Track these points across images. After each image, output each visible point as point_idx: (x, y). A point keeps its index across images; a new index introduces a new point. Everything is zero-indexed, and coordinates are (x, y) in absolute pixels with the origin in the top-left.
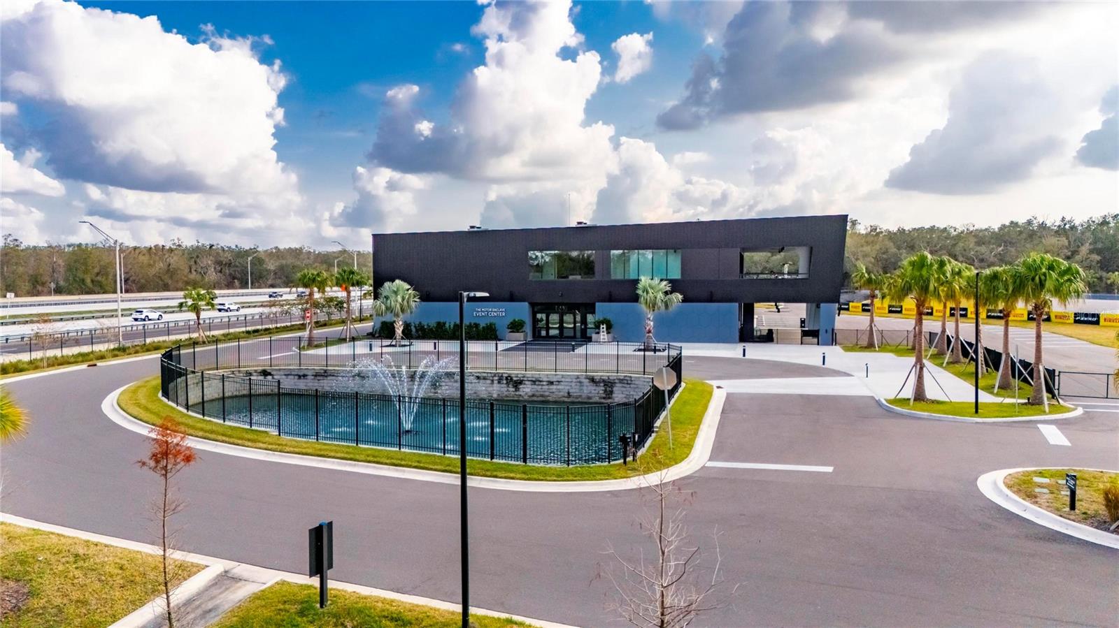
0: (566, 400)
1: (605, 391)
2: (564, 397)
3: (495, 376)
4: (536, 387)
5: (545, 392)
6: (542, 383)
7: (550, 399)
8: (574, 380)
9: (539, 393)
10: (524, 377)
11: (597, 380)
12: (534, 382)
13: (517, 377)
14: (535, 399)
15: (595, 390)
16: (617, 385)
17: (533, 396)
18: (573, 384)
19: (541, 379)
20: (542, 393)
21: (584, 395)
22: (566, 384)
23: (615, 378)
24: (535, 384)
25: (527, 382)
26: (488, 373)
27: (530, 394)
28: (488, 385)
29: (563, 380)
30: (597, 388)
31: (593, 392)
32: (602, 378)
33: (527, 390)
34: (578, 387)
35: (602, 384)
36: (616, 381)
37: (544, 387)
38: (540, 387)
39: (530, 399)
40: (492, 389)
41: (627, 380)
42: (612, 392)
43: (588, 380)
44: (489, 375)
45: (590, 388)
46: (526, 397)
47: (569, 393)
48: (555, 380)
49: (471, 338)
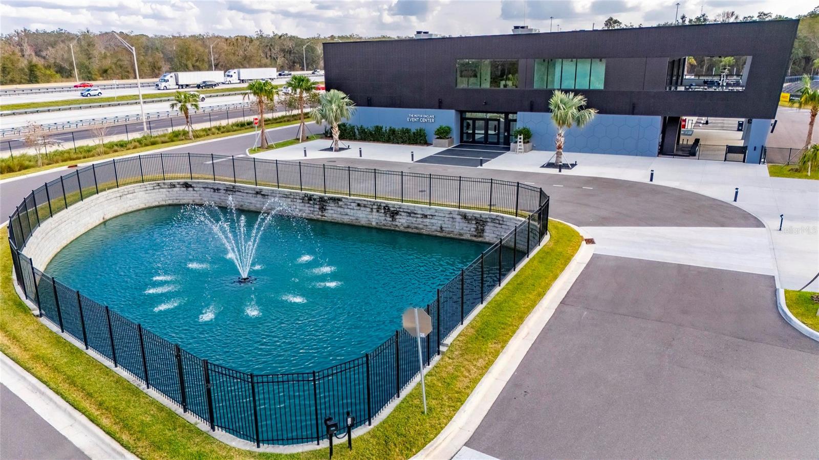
0: (439, 234)
1: (477, 229)
2: (437, 231)
3: (374, 205)
4: (411, 218)
5: (419, 224)
6: (416, 216)
7: (424, 232)
8: (447, 216)
9: (414, 225)
10: (400, 208)
11: (470, 217)
12: (409, 214)
13: (394, 207)
14: (410, 230)
15: (467, 227)
16: (489, 224)
17: (408, 227)
18: (446, 219)
19: (416, 212)
20: (416, 225)
21: (456, 231)
22: (439, 218)
23: (487, 217)
24: (410, 216)
25: (403, 214)
26: (367, 201)
27: (405, 225)
28: (368, 213)
29: (436, 214)
30: (469, 226)
31: (465, 228)
32: (474, 215)
33: (404, 221)
34: (451, 223)
35: (474, 222)
36: (488, 220)
37: (418, 220)
38: (415, 219)
39: (406, 230)
40: (371, 217)
41: (499, 220)
42: (483, 231)
43: (460, 217)
44: (369, 203)
45: (461, 224)
46: (402, 228)
47: (441, 228)
48: (429, 213)
49: (404, 142)
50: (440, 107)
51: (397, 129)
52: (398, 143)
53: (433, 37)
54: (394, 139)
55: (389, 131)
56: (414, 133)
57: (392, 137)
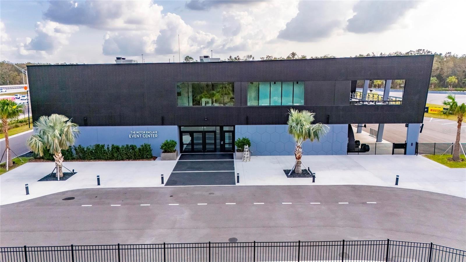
49: (129, 158)
50: (163, 124)
51: (120, 147)
52: (123, 160)
53: (133, 62)
54: (118, 156)
55: (112, 149)
56: (139, 149)
57: (115, 155)
